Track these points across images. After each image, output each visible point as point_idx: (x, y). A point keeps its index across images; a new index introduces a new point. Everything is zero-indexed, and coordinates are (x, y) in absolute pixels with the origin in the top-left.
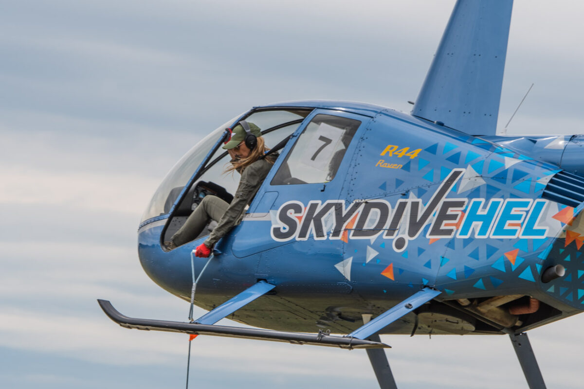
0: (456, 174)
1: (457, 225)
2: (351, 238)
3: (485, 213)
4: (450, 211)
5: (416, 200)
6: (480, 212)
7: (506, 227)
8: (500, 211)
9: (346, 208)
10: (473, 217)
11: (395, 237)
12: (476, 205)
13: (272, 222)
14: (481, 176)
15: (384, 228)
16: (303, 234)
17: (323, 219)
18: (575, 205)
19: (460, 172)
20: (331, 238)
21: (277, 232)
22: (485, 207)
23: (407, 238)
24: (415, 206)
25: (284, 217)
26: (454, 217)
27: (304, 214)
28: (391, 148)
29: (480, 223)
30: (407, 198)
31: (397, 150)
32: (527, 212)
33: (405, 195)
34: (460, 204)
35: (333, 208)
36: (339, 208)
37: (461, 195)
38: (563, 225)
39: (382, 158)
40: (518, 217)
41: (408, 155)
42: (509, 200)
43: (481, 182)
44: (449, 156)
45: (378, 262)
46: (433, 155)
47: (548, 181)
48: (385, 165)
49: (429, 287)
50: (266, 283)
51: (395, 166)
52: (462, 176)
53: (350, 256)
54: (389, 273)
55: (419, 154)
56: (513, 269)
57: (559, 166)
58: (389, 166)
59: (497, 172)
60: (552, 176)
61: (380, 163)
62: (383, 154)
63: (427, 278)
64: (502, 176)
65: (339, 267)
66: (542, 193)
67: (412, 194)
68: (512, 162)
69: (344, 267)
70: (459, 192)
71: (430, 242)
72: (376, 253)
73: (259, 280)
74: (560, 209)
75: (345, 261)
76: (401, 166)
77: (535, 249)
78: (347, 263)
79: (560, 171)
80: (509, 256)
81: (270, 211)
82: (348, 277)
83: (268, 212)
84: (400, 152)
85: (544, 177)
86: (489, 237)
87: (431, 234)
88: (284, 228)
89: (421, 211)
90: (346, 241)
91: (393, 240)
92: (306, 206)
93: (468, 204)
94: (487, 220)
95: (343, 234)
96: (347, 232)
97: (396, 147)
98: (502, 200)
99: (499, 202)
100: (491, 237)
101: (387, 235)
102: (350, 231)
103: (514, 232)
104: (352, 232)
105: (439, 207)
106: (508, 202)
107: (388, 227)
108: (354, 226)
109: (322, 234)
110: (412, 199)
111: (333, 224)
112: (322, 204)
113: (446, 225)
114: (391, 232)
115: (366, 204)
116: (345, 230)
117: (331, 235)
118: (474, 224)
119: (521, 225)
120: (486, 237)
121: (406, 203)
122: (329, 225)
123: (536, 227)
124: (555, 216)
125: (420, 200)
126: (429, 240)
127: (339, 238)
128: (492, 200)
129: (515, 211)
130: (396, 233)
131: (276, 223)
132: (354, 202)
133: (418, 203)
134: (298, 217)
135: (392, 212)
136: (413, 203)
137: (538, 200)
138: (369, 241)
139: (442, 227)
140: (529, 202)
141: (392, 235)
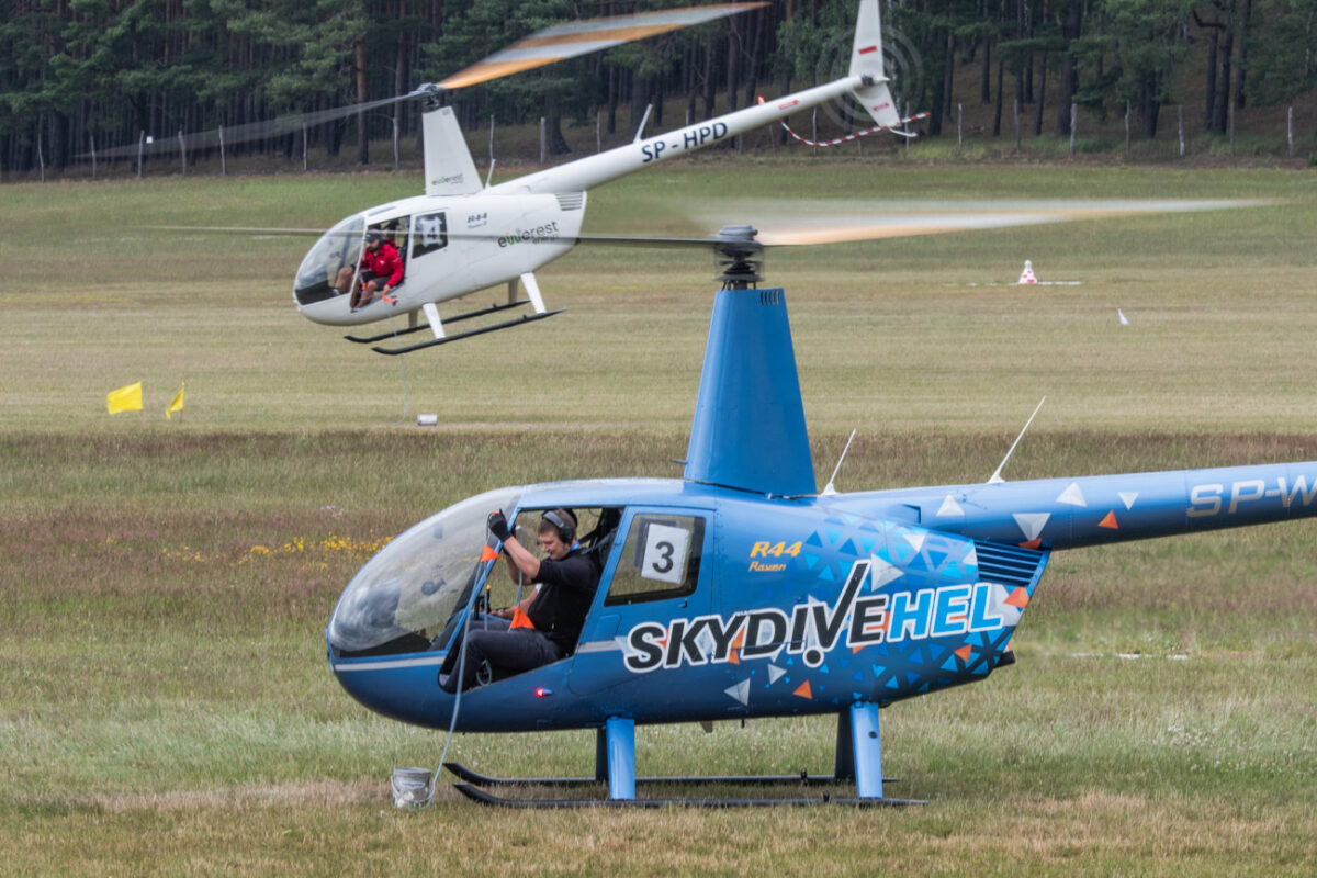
0: (861, 568)
1: (885, 627)
2: (743, 657)
3: (915, 608)
4: (869, 612)
5: (819, 604)
6: (909, 608)
7: (948, 622)
8: (934, 605)
9: (725, 625)
10: (901, 615)
11: (804, 651)
12: (901, 601)
13: (624, 651)
14: (895, 566)
15: (786, 640)
16: (673, 658)
17: (696, 640)
18: (1024, 585)
19: (866, 565)
20: (714, 661)
21: (634, 662)
22: (913, 601)
23: (821, 650)
24: (819, 612)
25: (637, 641)
26: (877, 618)
27: (668, 636)
28: (762, 547)
29: (913, 622)
30: (806, 602)
31: (772, 546)
32: (970, 601)
33: (804, 601)
34: (881, 602)
35: (707, 627)
36: (714, 625)
37: (877, 592)
38: (1020, 610)
39: (754, 559)
40: (961, 608)
41: (787, 551)
42: (940, 590)
43: (898, 573)
44: (839, 547)
45: (787, 680)
46: (819, 548)
47: (975, 559)
48: (762, 568)
49: (863, 700)
50: (621, 720)
51: (775, 567)
52: (870, 570)
53: (746, 679)
54: (804, 692)
55: (801, 549)
56: (967, 665)
57: (964, 535)
58: (768, 569)
59: (909, 560)
60: (974, 550)
61: (754, 566)
62: (753, 554)
63: (859, 692)
64: (918, 561)
65: (732, 692)
66: (977, 576)
67: (810, 598)
68: (918, 540)
69: (738, 691)
70: (874, 587)
71: (854, 651)
72: (782, 672)
73: (609, 716)
74: (1009, 591)
75: (740, 685)
76: (784, 566)
77: (991, 640)
78: (742, 687)
79: (972, 541)
80: (961, 654)
81: (616, 639)
82: (745, 701)
83: (613, 640)
84: (775, 550)
85: (967, 555)
86: (929, 636)
87: (852, 641)
88: (643, 657)
89: (830, 614)
90: (736, 662)
91: (801, 655)
92: (667, 628)
93: (891, 601)
94: (921, 616)
95: (731, 654)
96: (735, 653)
97: (767, 544)
98: (932, 591)
99: (929, 595)
100: (933, 635)
101: (791, 649)
102: (738, 650)
103: (960, 626)
104: (742, 652)
105: (852, 608)
106: (942, 593)
107: (790, 640)
108: (743, 644)
109: (699, 658)
110: (812, 604)
111: (712, 646)
112: (690, 622)
113: (868, 628)
114: (796, 645)
115: (752, 617)
116: (732, 649)
117: (713, 658)
118: (906, 623)
119: (967, 616)
120: (925, 636)
121: (805, 610)
122: (707, 646)
123: (987, 616)
124: (1007, 602)
125: (824, 604)
126: (851, 649)
127: (727, 659)
128: (920, 593)
129: (953, 602)
130: (803, 644)
131: (630, 651)
132: (734, 616)
133: (822, 608)
134: (660, 642)
135: (790, 621)
136: (815, 608)
137: (977, 585)
138: (769, 658)
139: (865, 632)
140: (967, 590)
141: (799, 648)
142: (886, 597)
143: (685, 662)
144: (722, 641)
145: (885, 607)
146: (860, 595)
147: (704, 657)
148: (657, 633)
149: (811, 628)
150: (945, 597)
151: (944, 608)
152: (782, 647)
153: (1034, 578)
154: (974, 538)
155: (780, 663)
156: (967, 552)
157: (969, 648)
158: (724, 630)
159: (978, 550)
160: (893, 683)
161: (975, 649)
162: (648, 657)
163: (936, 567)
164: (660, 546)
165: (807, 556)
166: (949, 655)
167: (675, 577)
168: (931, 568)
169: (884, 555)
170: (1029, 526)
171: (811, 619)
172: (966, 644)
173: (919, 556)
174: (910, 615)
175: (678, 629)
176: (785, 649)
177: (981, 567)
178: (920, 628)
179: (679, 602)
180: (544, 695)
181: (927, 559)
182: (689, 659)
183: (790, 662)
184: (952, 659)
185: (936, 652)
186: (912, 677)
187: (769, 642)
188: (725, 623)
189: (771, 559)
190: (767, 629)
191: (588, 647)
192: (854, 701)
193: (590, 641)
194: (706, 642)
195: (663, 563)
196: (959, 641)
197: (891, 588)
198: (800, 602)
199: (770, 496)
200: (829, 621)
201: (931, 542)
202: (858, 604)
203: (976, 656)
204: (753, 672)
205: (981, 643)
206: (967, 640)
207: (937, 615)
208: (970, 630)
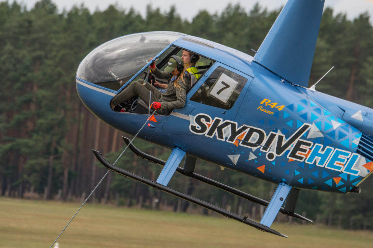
0: (306, 127)
1: (306, 156)
2: (240, 144)
3: (323, 153)
4: (302, 147)
5: (281, 135)
6: (320, 152)
7: (335, 164)
8: (332, 154)
9: (238, 128)
10: (315, 153)
11: (268, 152)
12: (318, 148)
13: (191, 122)
14: (321, 132)
15: (261, 145)
16: (210, 133)
17: (223, 129)
19: (308, 126)
20: (227, 141)
21: (193, 128)
22: (323, 150)
23: (275, 154)
24: (280, 138)
25: (198, 120)
26: (304, 151)
27: (212, 123)
28: (267, 101)
29: (320, 158)
31: (270, 103)
32: (348, 159)
33: (276, 131)
34: (309, 145)
35: (230, 126)
36: (233, 126)
37: (309, 140)
38: (368, 171)
39: (261, 105)
40: (343, 161)
41: (277, 107)
43: (321, 135)
44: (301, 114)
45: (256, 162)
46: (292, 111)
47: (358, 142)
48: (263, 110)
49: (286, 183)
50: (180, 150)
51: (269, 112)
52: (310, 129)
53: (239, 154)
54: (262, 169)
55: (283, 109)
56: (337, 186)
57: (360, 130)
58: (265, 111)
59: (330, 130)
60: (360, 138)
61: (260, 108)
62: (262, 103)
63: (285, 179)
64: (333, 134)
65: (231, 157)
66: (356, 150)
67: (279, 131)
68: (336, 125)
69: (234, 158)
70: (308, 137)
71: (289, 161)
72: (255, 157)
73: (175, 147)
74: (367, 162)
75: (235, 155)
76: (273, 113)
77: (351, 180)
78: (236, 157)
79: (361, 134)
80: (335, 180)
81: (190, 115)
82: (235, 163)
83: (188, 115)
84: (272, 105)
85: (355, 139)
87: (290, 156)
88: (198, 127)
89: (284, 142)
90: (237, 146)
91: (266, 153)
92: (213, 119)
93: (313, 146)
94: (324, 157)
95: (236, 141)
96: (238, 141)
97: (269, 101)
98: (333, 148)
99: (331, 149)
100: (326, 167)
101: (263, 149)
102: (240, 141)
103: (340, 168)
104: (241, 142)
105: (295, 142)
106: (337, 151)
107: (264, 145)
108: (243, 139)
109: (222, 137)
110: (279, 133)
111: (229, 134)
112: (223, 121)
113: (299, 153)
114: (265, 148)
115: (251, 129)
116: (237, 139)
117: (228, 139)
118: (316, 157)
119: (344, 165)
120: (323, 166)
121: (275, 135)
122: (227, 134)
123: (353, 168)
124: (364, 166)
125: (284, 136)
126: (289, 159)
127: (233, 142)
128: (327, 147)
129: (340, 156)
130: (268, 149)
131: (193, 123)
132: (243, 125)
133: (282, 137)
134: (207, 124)
135: (267, 137)
136: (279, 136)
137: (354, 154)
138: (252, 149)
139: (297, 154)
140: (349, 154)
141: (266, 150)
142: (312, 143)
143: (215, 136)
144: (234, 133)
145: (310, 147)
146: (300, 138)
147: (224, 138)
148: (208, 120)
149: (275, 142)
150: (337, 153)
151: (335, 158)
152: (259, 146)
154: (363, 133)
155: (255, 153)
156: (358, 137)
157: (340, 179)
158: (237, 130)
159: (361, 139)
160: (301, 181)
161: (342, 180)
162: (200, 128)
163: (339, 139)
165: (285, 113)
166: (330, 179)
168: (337, 138)
169: (318, 125)
171: (276, 139)
172: (339, 177)
173: (334, 131)
174: (320, 155)
175: (217, 121)
177: (359, 147)
178: (322, 162)
179: (223, 111)
180: (151, 127)
181: (337, 134)
182: (217, 136)
183: (260, 154)
184: (331, 180)
185: (325, 175)
186: (311, 181)
187: (254, 142)
188: (238, 127)
189: (268, 108)
190: (255, 137)
191: (177, 114)
192: (282, 182)
194: (227, 132)
196: (337, 174)
197: (316, 140)
198: (274, 131)
199: (283, 81)
200: (284, 143)
201: (342, 127)
202: (299, 141)
203: (342, 183)
204: (243, 152)
205: (346, 179)
206: (340, 175)
207: (331, 160)
208: (343, 172)
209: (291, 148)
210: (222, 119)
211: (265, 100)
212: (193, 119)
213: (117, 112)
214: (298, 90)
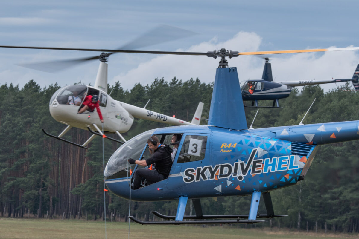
0: (255, 151)
1: (262, 169)
2: (219, 178)
3: (272, 163)
4: (257, 164)
6: (269, 163)
7: (282, 167)
8: (277, 162)
9: (213, 168)
10: (267, 165)
11: (237, 176)
13: (183, 176)
14: (265, 150)
15: (232, 173)
17: (205, 173)
18: (306, 155)
19: (256, 150)
20: (210, 179)
21: (186, 180)
22: (271, 161)
23: (243, 176)
24: (242, 164)
25: (187, 174)
26: (260, 166)
27: (196, 172)
28: (224, 145)
29: (271, 167)
31: (227, 145)
32: (288, 160)
33: (237, 161)
34: (261, 161)
35: (208, 169)
36: (210, 168)
37: (260, 158)
38: (304, 163)
39: (222, 149)
40: (286, 163)
41: (232, 146)
42: (279, 157)
43: (266, 152)
44: (248, 145)
46: (242, 145)
47: (291, 148)
48: (224, 151)
49: (256, 191)
50: (184, 197)
51: (228, 151)
52: (258, 151)
53: (220, 184)
54: (238, 188)
55: (236, 145)
56: (288, 180)
57: (289, 141)
58: (226, 151)
59: (270, 148)
60: (291, 145)
62: (222, 147)
63: (255, 188)
64: (273, 149)
65: (216, 188)
66: (291, 153)
67: (239, 160)
68: (273, 143)
70: (258, 157)
71: (253, 176)
72: (231, 182)
73: (180, 196)
74: (301, 158)
76: (231, 151)
77: (296, 172)
78: (219, 187)
79: (291, 142)
80: (286, 176)
81: (181, 173)
82: (221, 191)
83: (180, 173)
84: (229, 146)
85: (288, 147)
86: (276, 171)
87: (252, 173)
88: (189, 178)
89: (245, 165)
90: (217, 179)
91: (237, 177)
92: (196, 169)
93: (264, 161)
94: (273, 165)
95: (215, 177)
96: (216, 177)
97: (226, 144)
98: (277, 158)
100: (277, 171)
101: (234, 175)
102: (217, 176)
103: (286, 168)
104: (219, 176)
105: (252, 163)
106: (280, 158)
107: (233, 173)
108: (219, 174)
110: (240, 162)
111: (209, 175)
112: (203, 168)
113: (257, 169)
114: (235, 174)
115: (221, 166)
116: (216, 176)
118: (269, 167)
119: (288, 165)
120: (275, 171)
121: (238, 164)
122: (208, 175)
123: (294, 165)
124: (300, 161)
127: (214, 179)
128: (273, 158)
129: (283, 161)
131: (185, 177)
132: (216, 166)
133: (243, 163)
134: (194, 174)
135: (233, 167)
136: (241, 163)
137: (291, 156)
138: (227, 178)
139: (256, 170)
140: (288, 157)
141: (236, 175)
142: (262, 159)
143: (201, 179)
144: (212, 173)
145: (262, 162)
146: (254, 159)
147: (207, 178)
148: (193, 171)
149: (239, 168)
150: (281, 160)
151: (280, 163)
153: (309, 153)
155: (230, 180)
156: (289, 145)
157: (289, 175)
158: (213, 170)
159: (292, 145)
160: (265, 186)
161: (290, 175)
163: (278, 151)
164: (193, 145)
165: (238, 148)
167: (198, 154)
168: (277, 150)
169: (262, 147)
170: (309, 138)
171: (239, 166)
172: (288, 174)
173: (273, 147)
174: (270, 165)
175: (199, 170)
176: (232, 175)
177: (292, 150)
178: (273, 169)
179: (200, 162)
180: (160, 190)
181: (276, 148)
182: (203, 179)
183: (233, 179)
184: (283, 178)
185: (278, 176)
186: (271, 184)
187: (227, 173)
189: (227, 148)
190: (226, 169)
191: (172, 175)
192: (254, 191)
193: (173, 174)
194: (208, 173)
195: (194, 150)
196: (285, 173)
197: (264, 157)
199: (230, 130)
200: (245, 167)
201: (277, 143)
202: (254, 162)
203: (291, 177)
204: (222, 182)
205: (292, 173)
206: (288, 173)
207: (278, 165)
208: (289, 169)
209: (251, 167)
210: (201, 167)
211: (223, 144)
212: (183, 174)
213: (136, 190)
214: (242, 132)
